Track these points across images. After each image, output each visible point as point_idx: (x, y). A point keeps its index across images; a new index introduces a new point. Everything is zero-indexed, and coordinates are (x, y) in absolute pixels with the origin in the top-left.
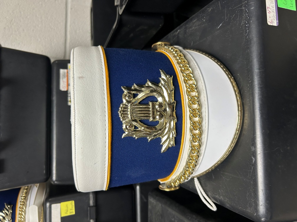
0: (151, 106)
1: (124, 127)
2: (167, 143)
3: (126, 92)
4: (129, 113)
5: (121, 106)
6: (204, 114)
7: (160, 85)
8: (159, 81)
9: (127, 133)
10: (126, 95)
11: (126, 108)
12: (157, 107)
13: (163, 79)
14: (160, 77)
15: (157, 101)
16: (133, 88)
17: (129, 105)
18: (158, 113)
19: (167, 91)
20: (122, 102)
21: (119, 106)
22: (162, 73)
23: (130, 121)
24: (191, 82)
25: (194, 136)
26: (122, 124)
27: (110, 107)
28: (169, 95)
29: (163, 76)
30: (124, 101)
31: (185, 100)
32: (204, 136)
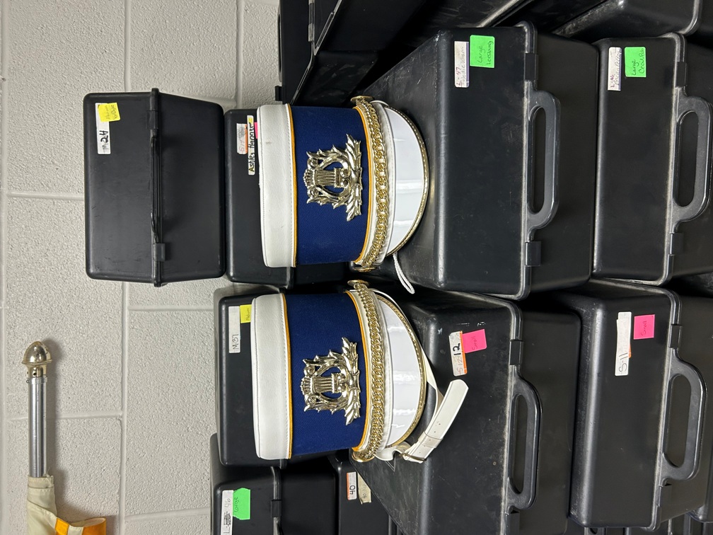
0: (335, 173)
1: (309, 192)
2: (353, 210)
3: (311, 157)
4: (313, 179)
5: (306, 171)
6: (390, 183)
7: (346, 151)
8: (346, 147)
9: (311, 198)
10: (311, 161)
11: (311, 173)
12: (342, 173)
13: (349, 145)
14: (347, 142)
15: (342, 167)
16: (318, 153)
17: (314, 171)
18: (343, 180)
19: (353, 158)
20: (307, 168)
21: (304, 172)
22: (348, 138)
23: (314, 187)
24: (380, 148)
25: (380, 205)
26: (306, 190)
27: (295, 172)
28: (356, 162)
29: (350, 142)
30: (309, 167)
31: (372, 167)
32: (391, 206)
